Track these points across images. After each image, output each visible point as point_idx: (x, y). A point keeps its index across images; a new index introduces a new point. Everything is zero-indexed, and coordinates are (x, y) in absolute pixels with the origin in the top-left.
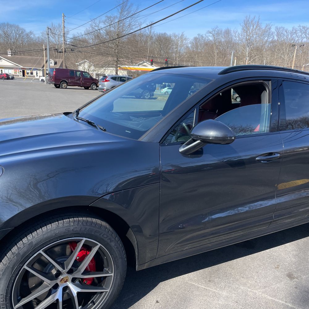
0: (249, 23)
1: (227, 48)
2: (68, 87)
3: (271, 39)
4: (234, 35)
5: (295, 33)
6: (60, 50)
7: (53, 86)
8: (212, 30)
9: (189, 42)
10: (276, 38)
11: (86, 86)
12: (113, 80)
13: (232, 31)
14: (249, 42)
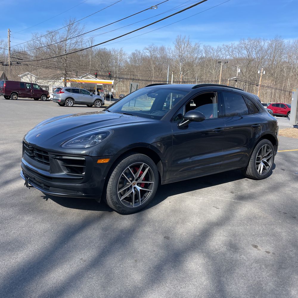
0: (181, 42)
1: (163, 63)
2: (19, 98)
3: (200, 56)
4: (168, 52)
5: (220, 50)
6: (5, 63)
7: (3, 97)
8: (148, 47)
9: (127, 57)
10: (204, 55)
11: (36, 97)
12: (67, 91)
13: (167, 49)
14: (182, 58)
